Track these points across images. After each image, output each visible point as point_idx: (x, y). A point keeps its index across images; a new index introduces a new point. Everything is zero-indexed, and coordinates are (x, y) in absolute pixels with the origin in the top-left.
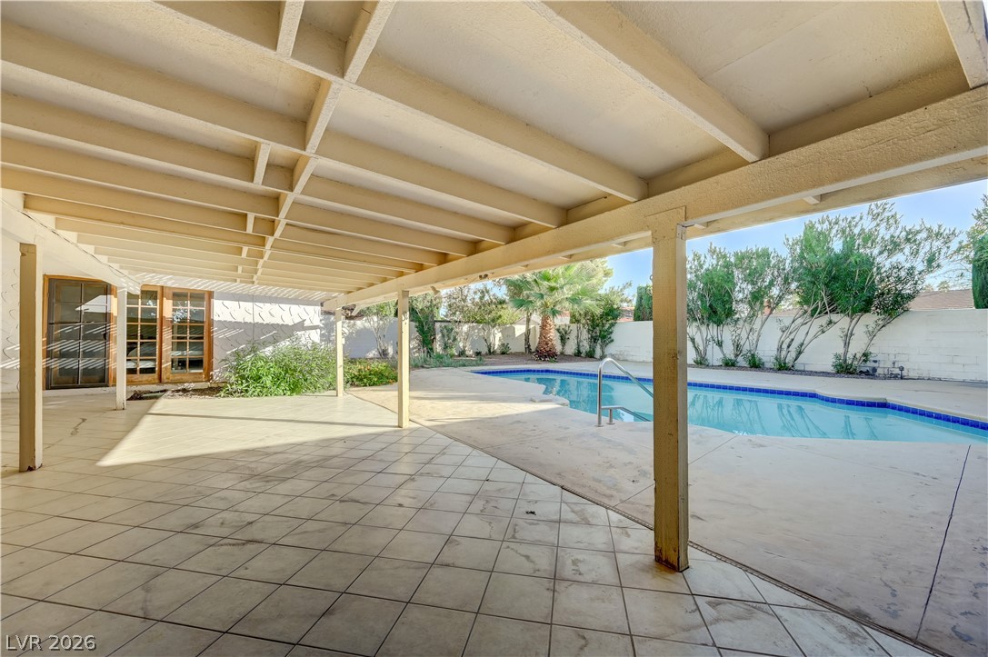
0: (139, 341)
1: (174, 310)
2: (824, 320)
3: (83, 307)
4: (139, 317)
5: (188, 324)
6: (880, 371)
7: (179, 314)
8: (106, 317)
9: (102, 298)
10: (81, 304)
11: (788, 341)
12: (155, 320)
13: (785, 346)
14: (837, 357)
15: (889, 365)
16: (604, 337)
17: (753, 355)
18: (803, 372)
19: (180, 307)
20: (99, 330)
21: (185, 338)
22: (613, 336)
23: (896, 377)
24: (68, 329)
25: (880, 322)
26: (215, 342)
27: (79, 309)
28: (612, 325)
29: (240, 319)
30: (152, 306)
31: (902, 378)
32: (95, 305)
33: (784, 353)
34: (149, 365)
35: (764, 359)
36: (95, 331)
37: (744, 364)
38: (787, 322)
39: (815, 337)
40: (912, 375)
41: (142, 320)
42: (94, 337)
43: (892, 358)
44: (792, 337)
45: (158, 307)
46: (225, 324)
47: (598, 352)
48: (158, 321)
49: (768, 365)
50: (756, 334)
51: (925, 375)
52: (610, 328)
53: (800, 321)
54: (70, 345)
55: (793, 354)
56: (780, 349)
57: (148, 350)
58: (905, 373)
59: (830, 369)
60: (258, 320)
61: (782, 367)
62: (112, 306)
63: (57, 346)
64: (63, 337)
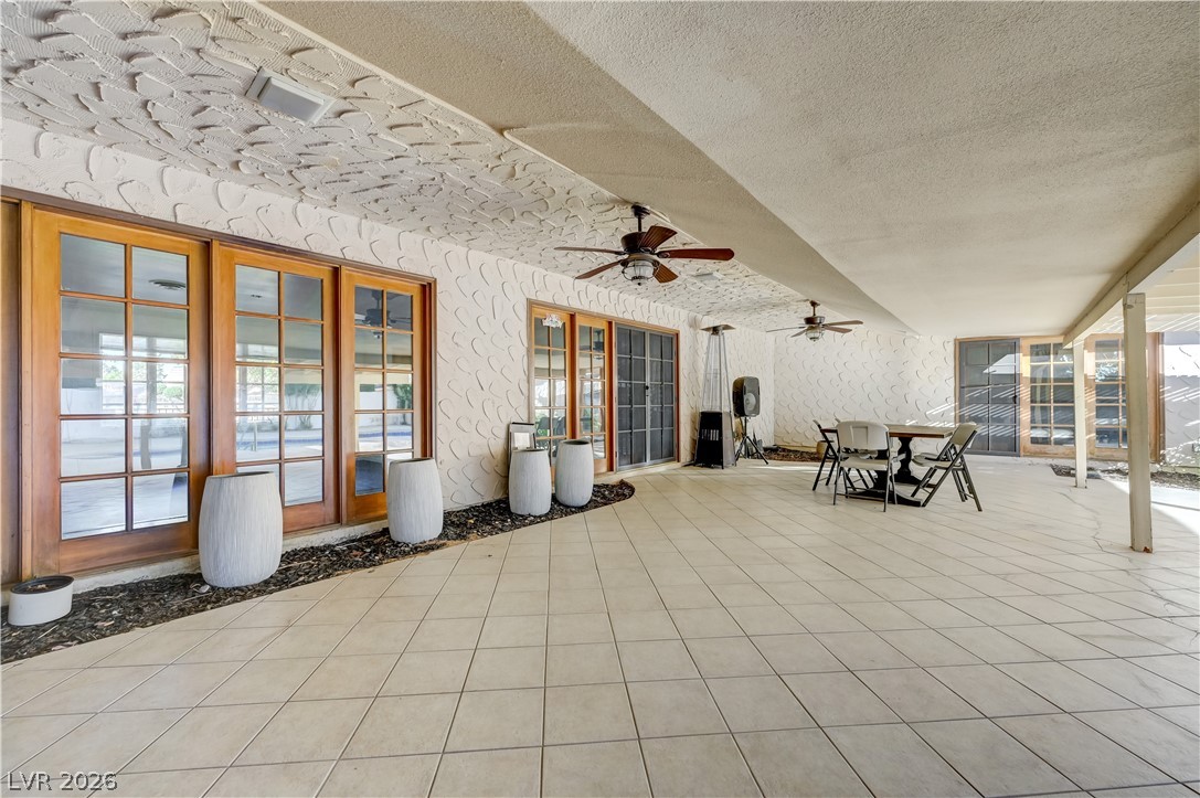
0: (1053, 405)
1: (1098, 365)
3: (991, 369)
4: (1052, 376)
5: (1121, 383)
7: (1107, 370)
8: (1015, 378)
9: (1009, 357)
10: (989, 364)
12: (1072, 379)
19: (1107, 361)
20: (1008, 394)
21: (1117, 401)
24: (976, 394)
26: (1168, 406)
27: (986, 371)
30: (1067, 362)
32: (1002, 366)
34: (1065, 435)
36: (1002, 395)
41: (1056, 380)
42: (1004, 401)
54: (979, 410)
57: (1062, 415)
62: (1024, 365)
63: (967, 411)
64: (973, 401)
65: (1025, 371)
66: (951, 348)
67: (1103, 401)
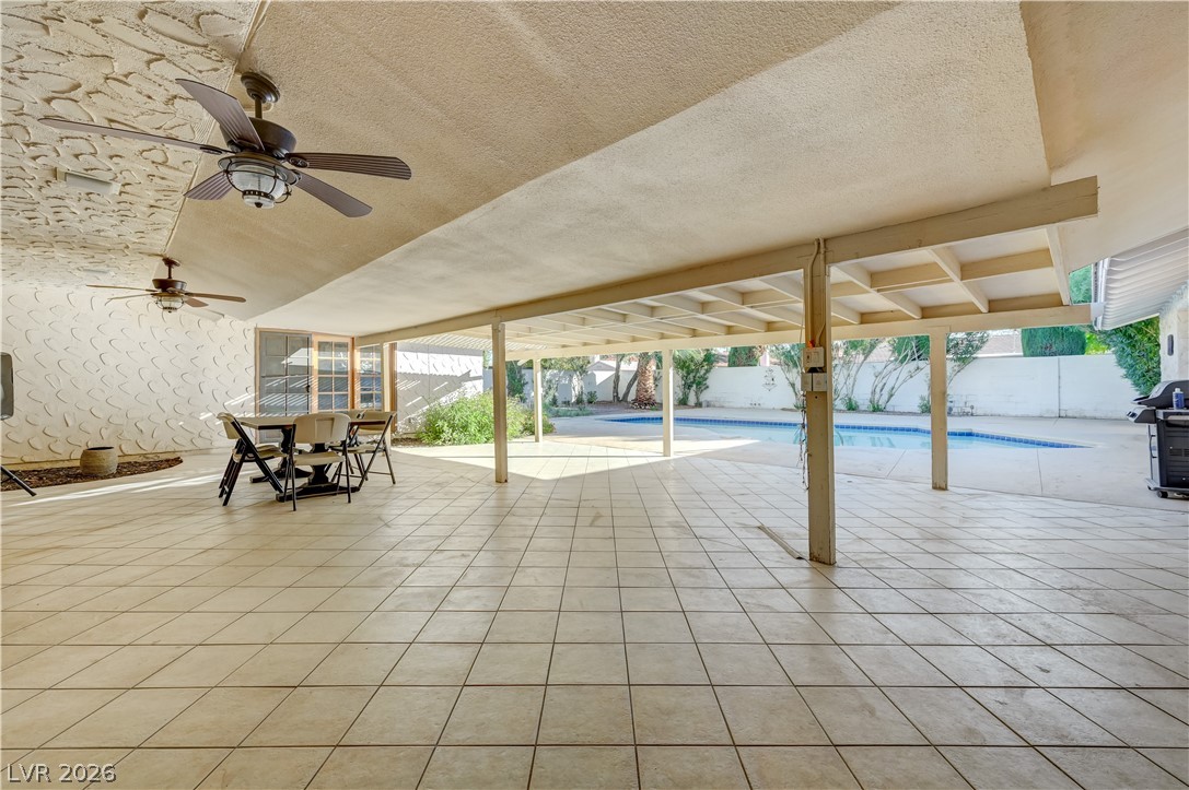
0: (333, 393)
1: (362, 362)
2: (912, 365)
3: (289, 360)
4: (333, 369)
5: (375, 376)
6: (955, 410)
7: (367, 367)
8: (307, 370)
9: (304, 350)
10: (287, 355)
11: (880, 385)
12: (347, 373)
13: (878, 390)
14: (922, 398)
15: (962, 405)
16: (699, 384)
17: (850, 399)
18: (894, 413)
19: (366, 359)
20: (301, 384)
21: (372, 390)
22: (708, 382)
23: (967, 414)
24: (274, 383)
25: (956, 368)
26: (399, 393)
27: (284, 362)
28: (707, 371)
29: (417, 371)
30: (343, 358)
31: (972, 415)
32: (297, 358)
33: (877, 396)
35: (860, 402)
36: (298, 384)
37: (843, 407)
38: (880, 367)
39: (904, 381)
40: (979, 412)
41: (335, 373)
42: (298, 391)
43: (964, 399)
44: (884, 381)
45: (349, 359)
46: (407, 376)
47: (692, 399)
48: (350, 373)
49: (862, 408)
50: (852, 379)
51: (988, 412)
52: (705, 374)
53: (891, 367)
54: (277, 399)
55: (885, 397)
56: (874, 392)
57: (339, 401)
58: (974, 411)
59: (918, 410)
60: (433, 372)
61: (876, 409)
62: (313, 358)
63: (266, 401)
64: (270, 391)
65: (315, 364)
66: (251, 336)
67: (365, 390)
